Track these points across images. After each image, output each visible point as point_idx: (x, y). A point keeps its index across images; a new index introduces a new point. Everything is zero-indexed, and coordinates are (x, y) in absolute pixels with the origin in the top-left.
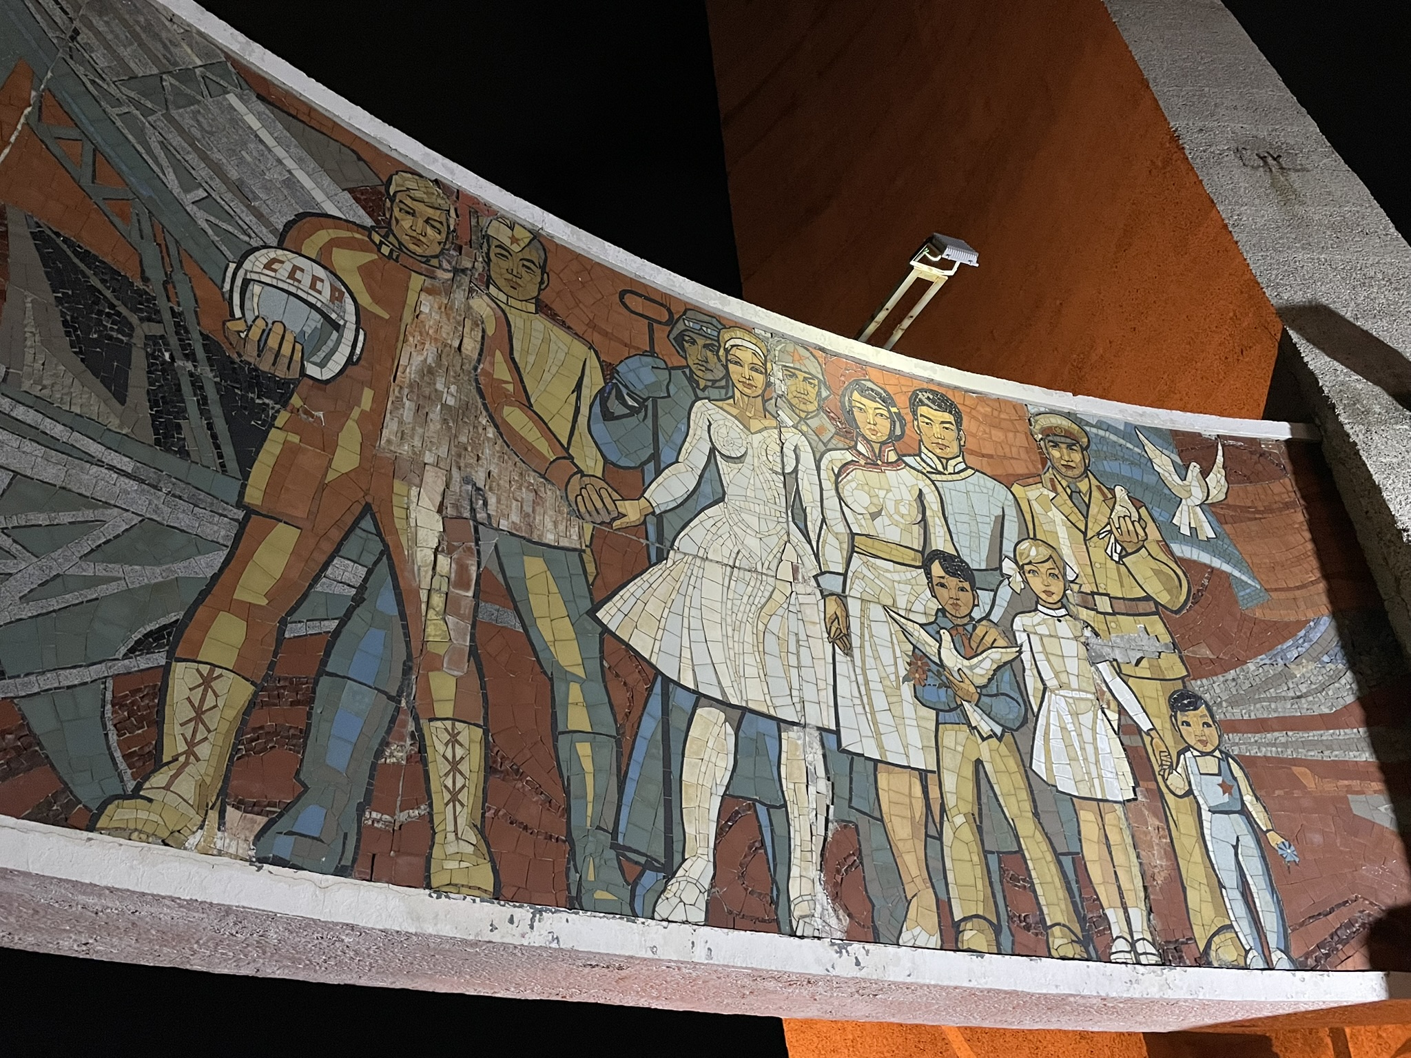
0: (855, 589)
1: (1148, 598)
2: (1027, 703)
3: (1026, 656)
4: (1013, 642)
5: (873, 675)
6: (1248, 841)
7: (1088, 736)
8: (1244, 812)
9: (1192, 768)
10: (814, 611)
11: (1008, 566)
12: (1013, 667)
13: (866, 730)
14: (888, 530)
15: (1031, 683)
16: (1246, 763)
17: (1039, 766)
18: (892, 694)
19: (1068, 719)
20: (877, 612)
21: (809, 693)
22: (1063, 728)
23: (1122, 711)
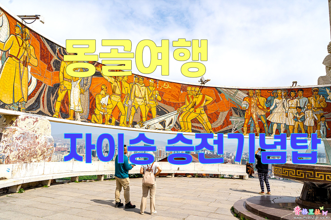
0: (289, 112)
1: (322, 107)
2: (305, 119)
3: (306, 115)
4: (305, 114)
5: (290, 119)
6: (325, 128)
7: (311, 121)
8: (326, 126)
9: (321, 122)
10: (285, 114)
11: (306, 107)
12: (304, 116)
13: (288, 123)
14: (293, 106)
15: (306, 117)
16: (327, 122)
17: (305, 124)
18: (291, 120)
19: (309, 120)
20: (291, 113)
21: (284, 121)
22: (308, 121)
23: (315, 118)
